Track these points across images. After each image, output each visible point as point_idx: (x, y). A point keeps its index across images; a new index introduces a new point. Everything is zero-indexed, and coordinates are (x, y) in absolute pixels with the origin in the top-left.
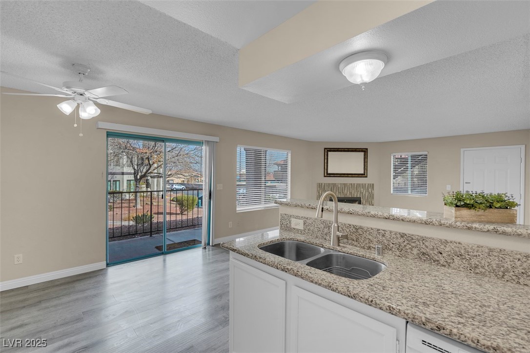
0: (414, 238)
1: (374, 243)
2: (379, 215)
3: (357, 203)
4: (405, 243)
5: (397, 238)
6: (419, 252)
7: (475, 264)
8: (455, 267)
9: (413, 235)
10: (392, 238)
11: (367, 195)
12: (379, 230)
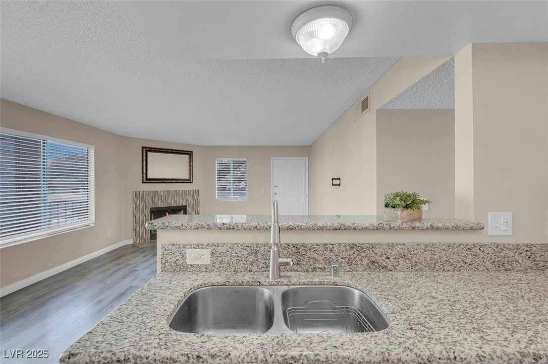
0: (364, 247)
1: (320, 262)
2: (328, 226)
3: (182, 212)
4: (355, 255)
5: (347, 250)
6: (368, 261)
7: (415, 262)
8: (400, 269)
9: (363, 244)
10: (341, 251)
11: (192, 202)
12: (326, 245)
